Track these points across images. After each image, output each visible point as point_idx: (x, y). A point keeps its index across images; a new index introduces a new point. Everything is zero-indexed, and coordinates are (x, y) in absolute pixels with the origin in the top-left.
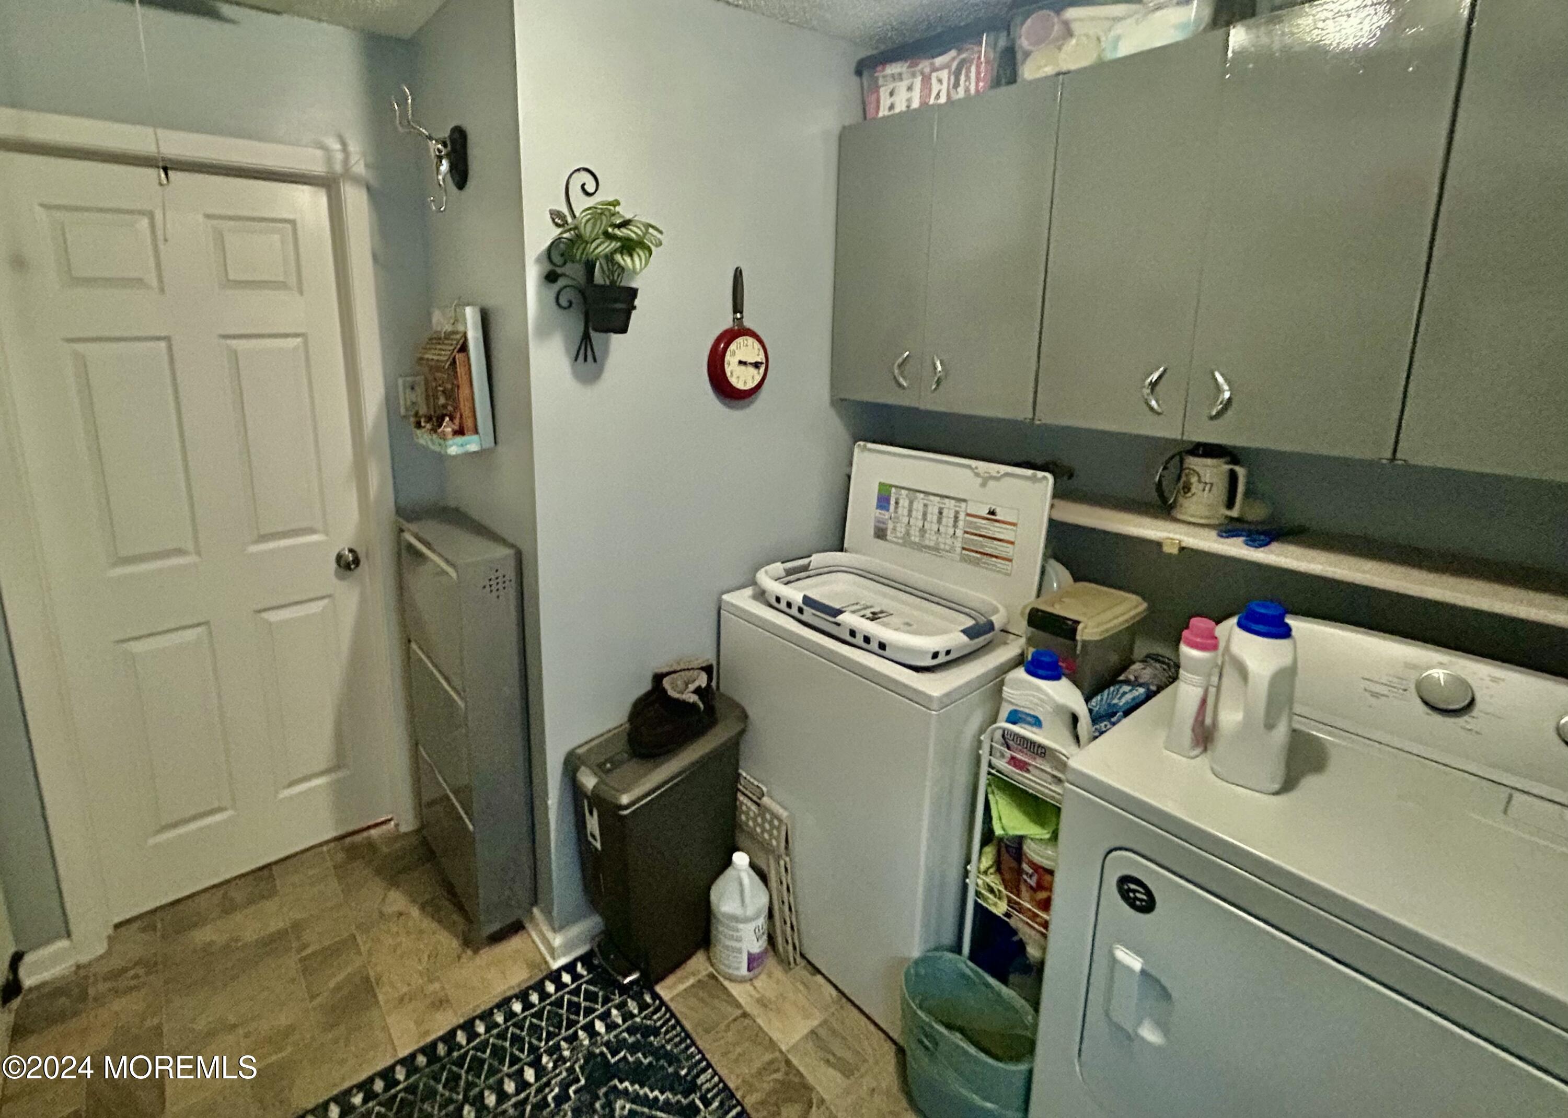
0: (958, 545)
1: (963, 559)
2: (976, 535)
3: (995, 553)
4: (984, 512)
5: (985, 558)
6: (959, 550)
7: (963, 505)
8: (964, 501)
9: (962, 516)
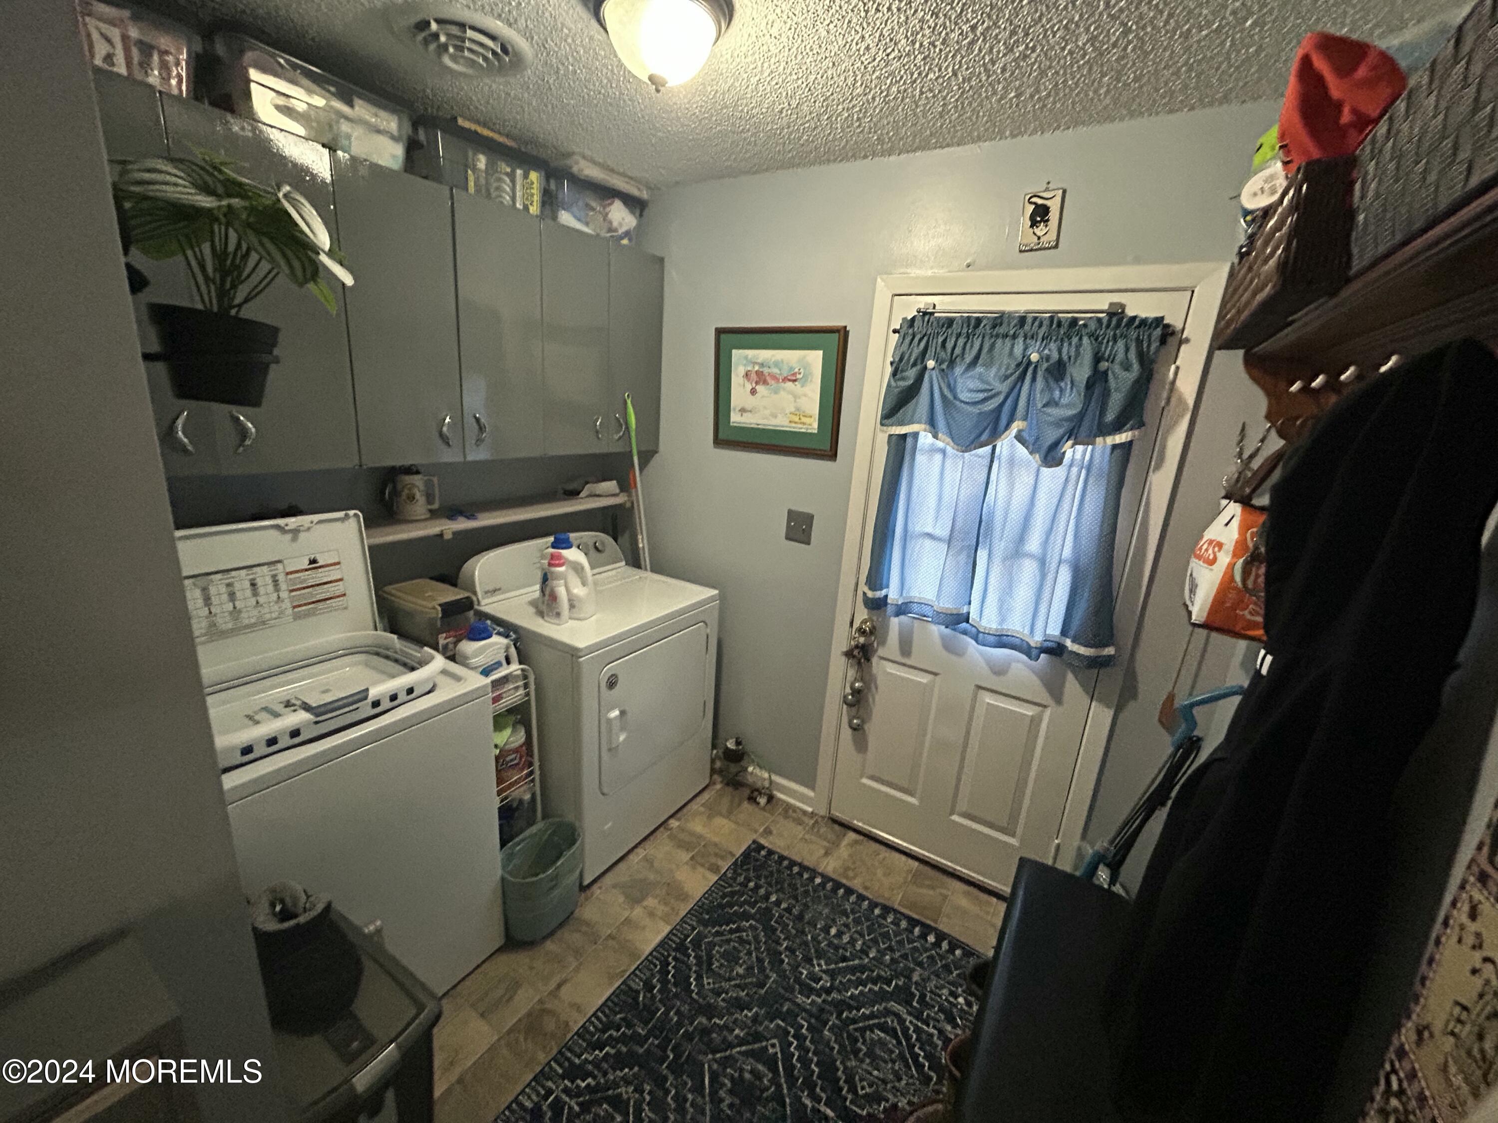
0: (287, 604)
1: (297, 617)
2: (304, 588)
3: (328, 595)
4: (305, 564)
5: (320, 605)
6: (290, 611)
7: (280, 566)
8: (279, 562)
9: (281, 578)
